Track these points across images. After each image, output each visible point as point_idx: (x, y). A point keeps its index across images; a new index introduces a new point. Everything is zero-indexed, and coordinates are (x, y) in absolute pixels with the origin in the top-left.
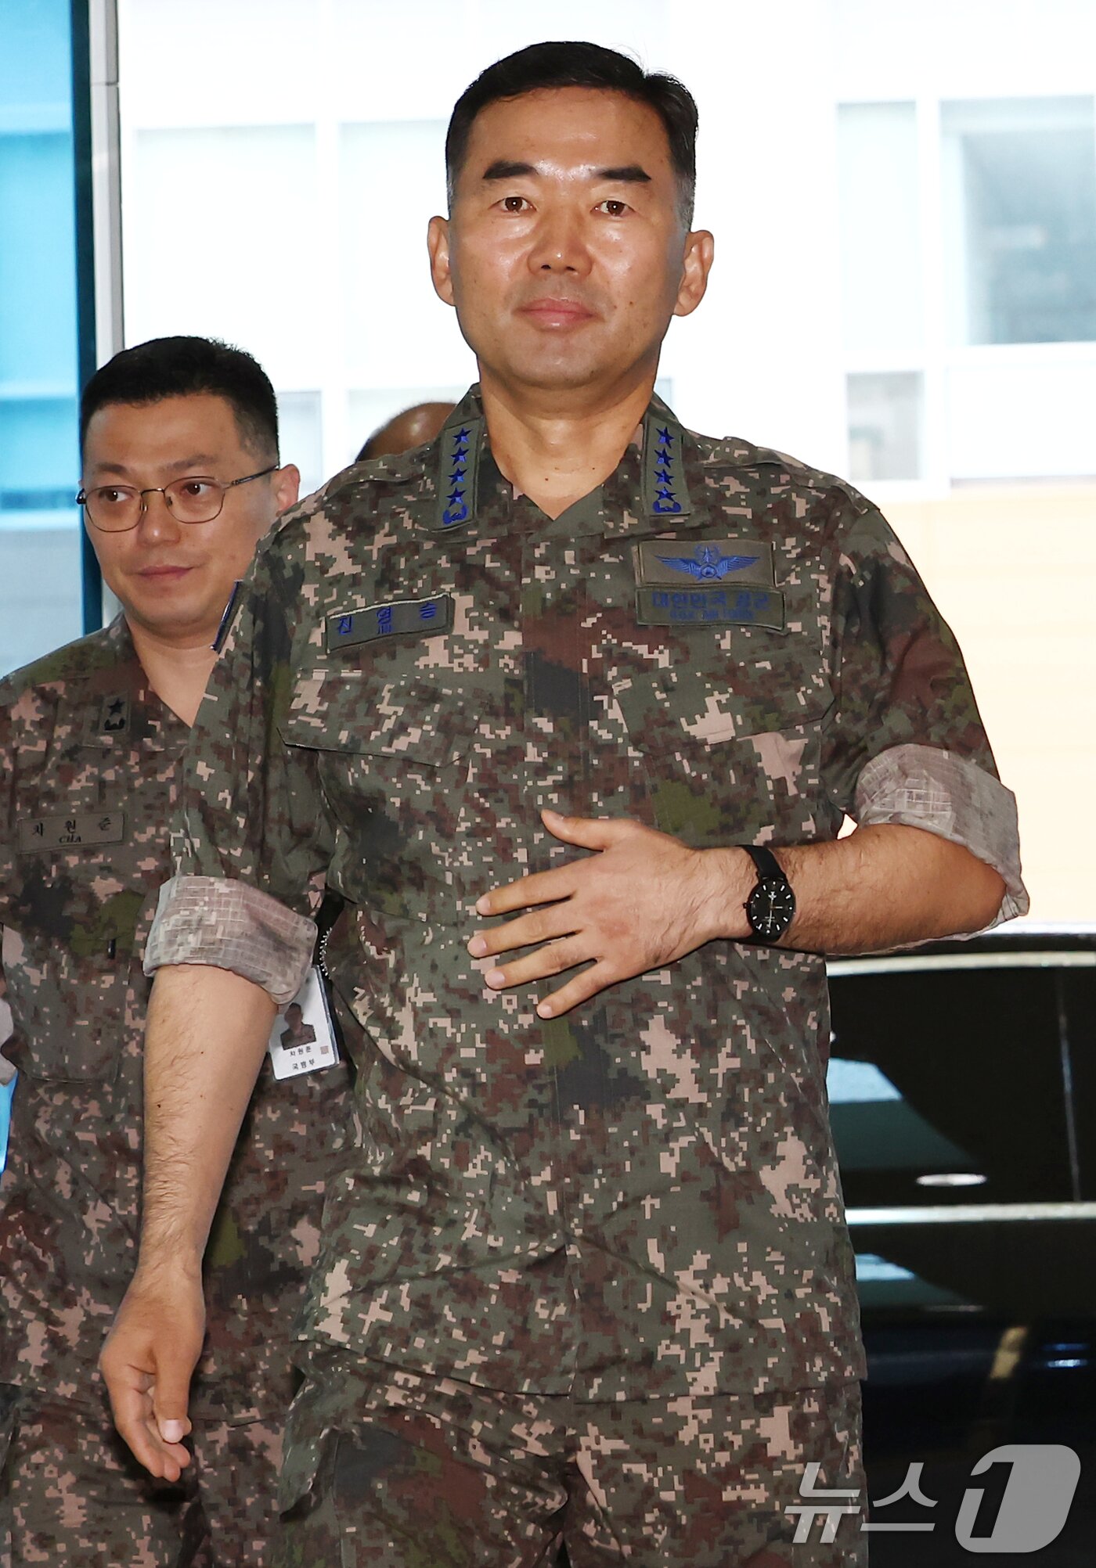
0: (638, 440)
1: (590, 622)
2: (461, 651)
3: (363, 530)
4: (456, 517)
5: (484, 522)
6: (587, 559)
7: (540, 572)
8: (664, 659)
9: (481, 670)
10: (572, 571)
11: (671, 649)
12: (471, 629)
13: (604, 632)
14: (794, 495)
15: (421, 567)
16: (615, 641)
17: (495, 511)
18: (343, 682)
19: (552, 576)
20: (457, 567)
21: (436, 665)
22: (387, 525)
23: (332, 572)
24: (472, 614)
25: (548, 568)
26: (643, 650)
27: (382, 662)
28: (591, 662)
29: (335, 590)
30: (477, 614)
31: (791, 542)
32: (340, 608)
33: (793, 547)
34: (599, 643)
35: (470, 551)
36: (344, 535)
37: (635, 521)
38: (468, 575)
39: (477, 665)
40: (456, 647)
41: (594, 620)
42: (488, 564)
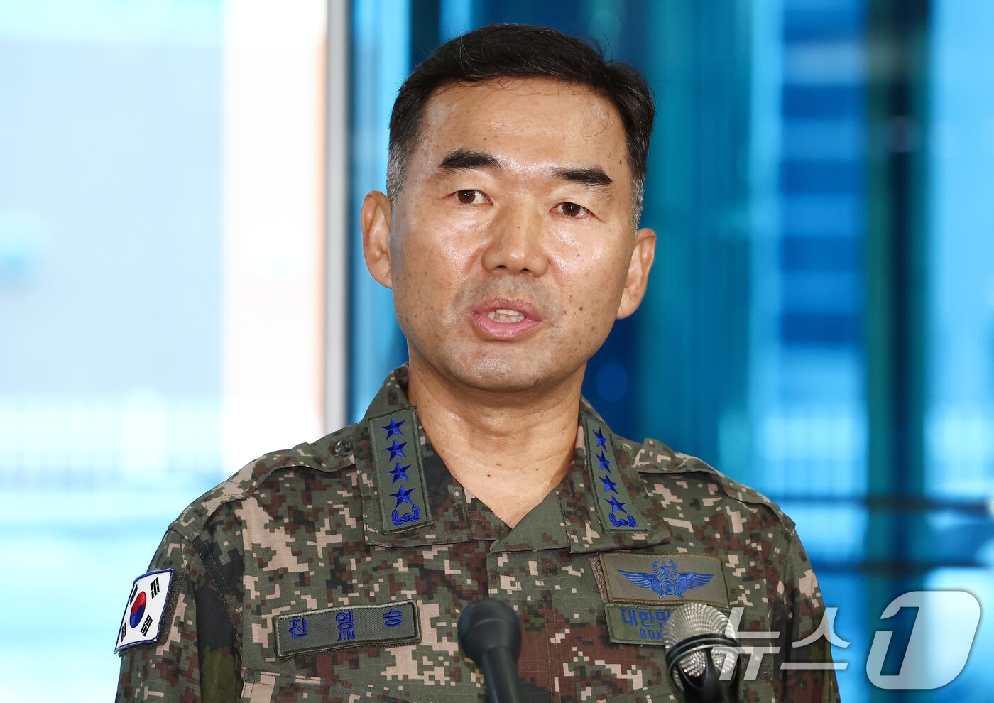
0: (581, 444)
1: (558, 638)
2: (431, 663)
3: (301, 524)
4: (406, 518)
5: (440, 525)
6: (549, 571)
7: (506, 582)
8: (637, 681)
9: (453, 684)
10: (538, 583)
11: (644, 669)
12: (439, 640)
13: (575, 649)
14: (728, 508)
15: (375, 569)
16: (586, 659)
17: (450, 515)
18: (298, 688)
19: (518, 587)
20: (416, 571)
21: (405, 677)
22: (327, 521)
23: (272, 566)
24: (439, 624)
25: (513, 579)
26: (616, 669)
27: (342, 670)
28: (564, 681)
29: (277, 587)
30: (444, 624)
31: (733, 560)
32: (288, 608)
33: (737, 566)
34: (570, 661)
35: (428, 555)
36: (282, 528)
37: (596, 535)
38: (430, 582)
39: (448, 679)
40: (425, 659)
41: (562, 636)
42: (448, 571)
